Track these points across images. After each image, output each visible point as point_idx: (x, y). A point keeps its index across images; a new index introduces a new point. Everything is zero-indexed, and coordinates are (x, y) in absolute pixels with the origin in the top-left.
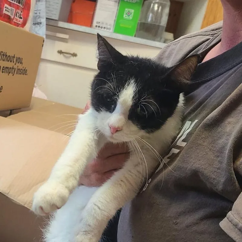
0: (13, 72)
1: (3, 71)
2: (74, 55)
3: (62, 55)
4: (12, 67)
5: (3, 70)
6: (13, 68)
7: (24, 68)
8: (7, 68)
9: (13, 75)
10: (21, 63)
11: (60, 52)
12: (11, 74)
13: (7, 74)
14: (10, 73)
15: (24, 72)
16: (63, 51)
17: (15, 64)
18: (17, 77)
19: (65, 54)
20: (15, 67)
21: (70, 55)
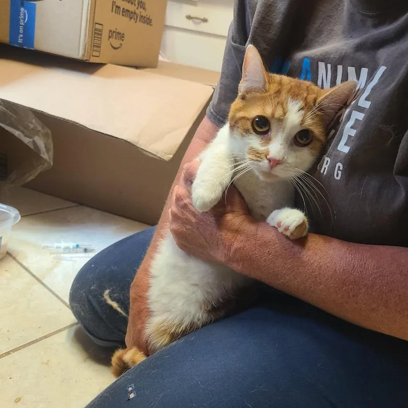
0: (135, 18)
1: (124, 14)
2: (205, 20)
3: (191, 21)
4: (134, 11)
5: (123, 12)
6: (135, 13)
7: (148, 17)
8: (128, 11)
9: (136, 22)
10: (144, 9)
11: (189, 17)
12: (132, 20)
13: (128, 19)
14: (131, 18)
15: (148, 21)
16: (192, 15)
17: (137, 8)
18: (140, 25)
19: (195, 20)
20: (138, 12)
21: (200, 21)
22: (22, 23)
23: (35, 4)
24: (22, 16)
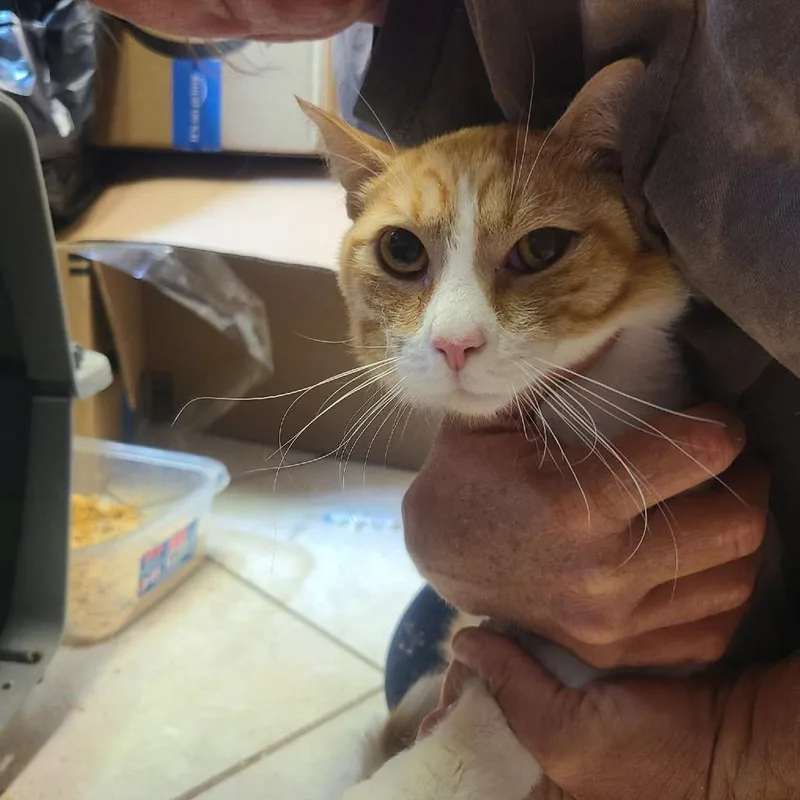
22: (196, 103)
23: (218, 64)
24: (194, 91)
